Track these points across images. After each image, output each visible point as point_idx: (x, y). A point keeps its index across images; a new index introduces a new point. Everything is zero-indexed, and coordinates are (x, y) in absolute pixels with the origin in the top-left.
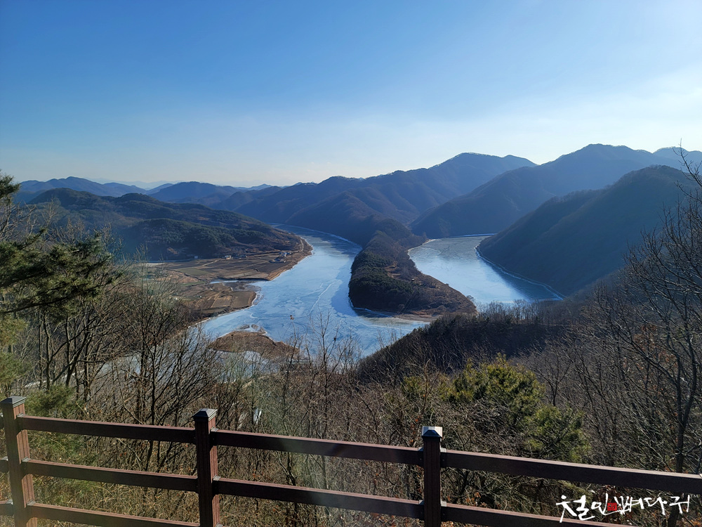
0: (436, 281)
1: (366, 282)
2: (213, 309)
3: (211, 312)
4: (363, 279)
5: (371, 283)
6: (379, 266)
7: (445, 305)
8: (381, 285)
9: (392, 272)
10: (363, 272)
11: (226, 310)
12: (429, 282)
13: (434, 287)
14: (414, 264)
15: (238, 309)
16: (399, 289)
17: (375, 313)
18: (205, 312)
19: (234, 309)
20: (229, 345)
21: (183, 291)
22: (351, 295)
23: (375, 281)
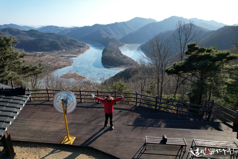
0: (127, 57)
1: (106, 57)
2: (60, 66)
3: (60, 67)
4: (106, 56)
5: (108, 57)
6: (110, 52)
7: (130, 64)
8: (111, 58)
9: (114, 54)
10: (106, 54)
11: (64, 66)
12: (125, 57)
13: (127, 59)
14: (121, 52)
15: (68, 66)
16: (116, 59)
17: (109, 66)
18: (58, 67)
19: (67, 66)
20: (66, 76)
21: (51, 61)
22: (102, 61)
23: (109, 57)
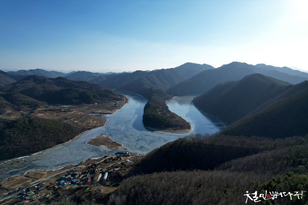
0: (177, 115)
1: (149, 116)
2: (90, 126)
3: (89, 128)
5: (151, 117)
6: (154, 109)
7: (180, 126)
8: (155, 118)
9: (159, 111)
10: (148, 112)
11: (95, 127)
12: (173, 115)
13: (176, 118)
14: (168, 108)
15: (99, 126)
16: (162, 120)
17: (152, 129)
18: (87, 128)
19: (97, 127)
20: (96, 142)
21: (78, 118)
22: (143, 121)
23: (153, 116)
